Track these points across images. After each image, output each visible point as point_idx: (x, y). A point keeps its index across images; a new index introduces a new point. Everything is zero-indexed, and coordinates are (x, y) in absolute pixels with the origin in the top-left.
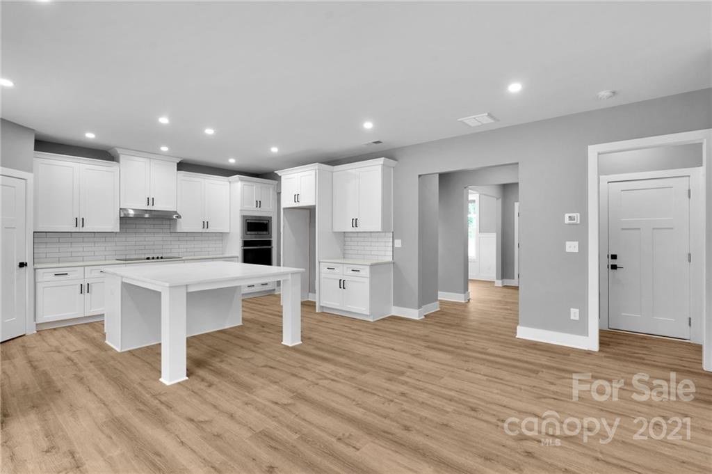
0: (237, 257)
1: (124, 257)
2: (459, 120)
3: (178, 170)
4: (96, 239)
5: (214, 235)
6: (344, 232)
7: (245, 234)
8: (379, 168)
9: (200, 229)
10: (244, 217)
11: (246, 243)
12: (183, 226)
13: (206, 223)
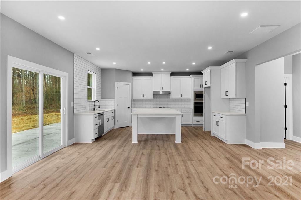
0: (192, 109)
1: (156, 107)
2: (250, 33)
3: (171, 76)
4: (149, 101)
5: (187, 99)
6: (230, 98)
7: (195, 99)
8: (234, 64)
9: (179, 97)
10: (194, 92)
11: (195, 103)
12: (173, 96)
13: (181, 95)
